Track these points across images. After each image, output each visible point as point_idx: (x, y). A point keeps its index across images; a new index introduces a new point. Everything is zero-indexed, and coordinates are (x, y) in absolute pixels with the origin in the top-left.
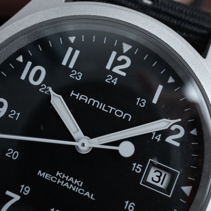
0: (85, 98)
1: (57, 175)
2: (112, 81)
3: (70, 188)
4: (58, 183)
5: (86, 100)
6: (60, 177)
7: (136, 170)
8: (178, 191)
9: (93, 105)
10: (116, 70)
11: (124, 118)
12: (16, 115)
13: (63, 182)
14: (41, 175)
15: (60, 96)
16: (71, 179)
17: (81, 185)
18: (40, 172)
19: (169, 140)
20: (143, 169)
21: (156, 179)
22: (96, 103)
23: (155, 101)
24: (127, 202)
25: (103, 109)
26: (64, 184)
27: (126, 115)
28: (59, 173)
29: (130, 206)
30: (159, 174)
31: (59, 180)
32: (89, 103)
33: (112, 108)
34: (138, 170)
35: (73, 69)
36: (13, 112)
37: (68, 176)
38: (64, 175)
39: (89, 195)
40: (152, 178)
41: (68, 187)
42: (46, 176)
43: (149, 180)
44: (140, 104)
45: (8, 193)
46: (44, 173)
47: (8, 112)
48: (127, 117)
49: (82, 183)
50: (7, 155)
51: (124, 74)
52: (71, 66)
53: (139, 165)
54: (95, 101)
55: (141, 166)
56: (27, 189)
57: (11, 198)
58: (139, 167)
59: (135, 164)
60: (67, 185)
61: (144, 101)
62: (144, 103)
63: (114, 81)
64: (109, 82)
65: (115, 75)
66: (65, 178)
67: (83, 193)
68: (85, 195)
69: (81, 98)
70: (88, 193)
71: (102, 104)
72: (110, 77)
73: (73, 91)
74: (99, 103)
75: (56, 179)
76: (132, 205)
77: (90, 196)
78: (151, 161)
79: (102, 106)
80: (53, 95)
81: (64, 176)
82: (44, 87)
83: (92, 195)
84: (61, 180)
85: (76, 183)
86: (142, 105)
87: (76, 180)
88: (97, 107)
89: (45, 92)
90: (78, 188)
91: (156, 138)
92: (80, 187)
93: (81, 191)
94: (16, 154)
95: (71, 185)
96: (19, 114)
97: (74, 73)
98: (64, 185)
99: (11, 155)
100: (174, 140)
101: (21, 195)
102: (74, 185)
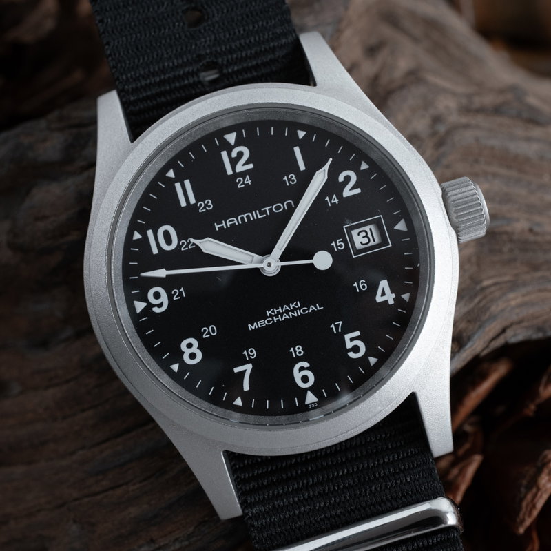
0: (233, 220)
1: (268, 315)
2: (246, 182)
3: (291, 317)
4: (276, 321)
5: (236, 222)
6: (273, 314)
7: (339, 248)
8: (396, 235)
9: (246, 221)
10: (240, 168)
11: (286, 208)
12: (181, 293)
13: (280, 316)
14: (253, 328)
15: (208, 238)
17: (299, 306)
18: (250, 326)
19: (347, 193)
20: (345, 241)
21: (366, 240)
22: (248, 217)
23: (302, 167)
24: (355, 284)
25: (259, 217)
27: (287, 204)
28: (269, 312)
29: (361, 286)
30: (364, 234)
31: (274, 318)
32: (240, 222)
33: (267, 209)
34: (341, 246)
35: (197, 202)
36: (175, 293)
37: (280, 308)
39: (314, 308)
40: (361, 243)
41: (289, 318)
42: (259, 324)
43: (359, 246)
44: (291, 182)
45: (237, 370)
46: (255, 324)
47: (170, 297)
49: (298, 302)
50: (204, 337)
51: (251, 166)
52: (193, 201)
53: (338, 241)
54: (245, 216)
55: (341, 240)
56: (252, 352)
57: (244, 372)
58: (339, 242)
59: (333, 244)
60: (285, 316)
61: (292, 177)
62: (294, 178)
64: (243, 186)
65: (243, 174)
66: (278, 312)
67: (307, 311)
68: (310, 311)
69: (228, 224)
70: (312, 306)
71: (254, 212)
72: (240, 181)
73: (215, 224)
74: (250, 214)
75: (271, 319)
76: (362, 283)
77: (316, 307)
78: (346, 227)
79: (256, 215)
80: (200, 243)
81: (275, 310)
82: (183, 243)
83: (317, 305)
84: (277, 316)
85: (293, 307)
86: (293, 181)
87: (291, 304)
88: (252, 219)
89: (190, 247)
90: (298, 310)
91: (333, 202)
92: (300, 309)
93: (304, 311)
94: (212, 328)
95: (290, 313)
96: (182, 290)
97: (201, 205)
98: (283, 319)
99: (209, 333)
100: (352, 189)
101: (250, 361)
102: (292, 311)
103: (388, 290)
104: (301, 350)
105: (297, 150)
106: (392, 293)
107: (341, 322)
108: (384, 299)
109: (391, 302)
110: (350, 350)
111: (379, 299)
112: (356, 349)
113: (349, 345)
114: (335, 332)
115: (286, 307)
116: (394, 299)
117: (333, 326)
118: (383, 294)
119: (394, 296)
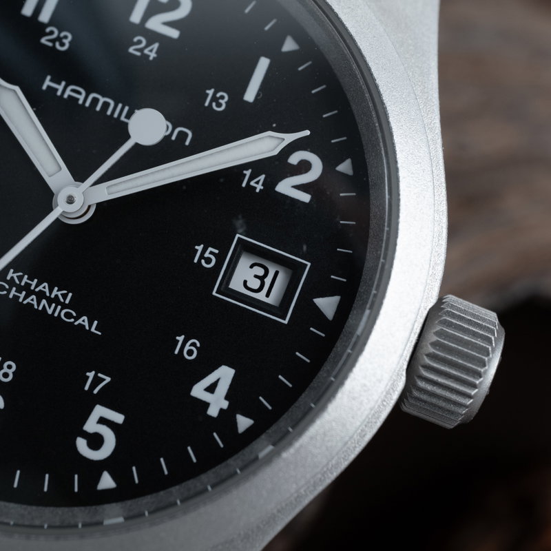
0: (80, 93)
1: (8, 278)
2: (146, 51)
3: (40, 308)
4: (11, 296)
5: (81, 98)
6: (18, 282)
7: (203, 261)
9: (98, 108)
10: (156, 24)
11: (173, 138)
13: (24, 293)
15: (17, 89)
16: (44, 288)
17: (67, 302)
19: (286, 187)
20: (220, 258)
21: (255, 284)
22: (106, 105)
23: (250, 95)
24: (181, 339)
25: (123, 118)
26: (24, 299)
27: (180, 132)
28: (14, 273)
29: (187, 348)
30: (261, 272)
31: (14, 289)
32: (87, 104)
34: (208, 261)
35: (51, 23)
37: (36, 280)
38: (26, 276)
39: (86, 324)
40: (245, 282)
41: (36, 307)
43: (236, 284)
44: (214, 104)
48: (182, 136)
49: (70, 295)
51: (174, 33)
52: (45, 17)
53: (210, 249)
54: (102, 100)
55: (217, 251)
58: (211, 253)
59: (200, 248)
60: (32, 300)
61: (222, 97)
62: (223, 102)
63: (151, 51)
64: (138, 54)
65: (153, 37)
66: (28, 285)
67: (72, 320)
68: (76, 323)
69: (68, 93)
70: (85, 318)
71: (120, 106)
72: (139, 42)
73: (49, 78)
74: (112, 103)
75: (7, 287)
76: (193, 344)
77: (90, 325)
78: (239, 238)
79: (120, 112)
81: (25, 279)
83: (96, 323)
84: (19, 290)
85: (56, 296)
86: (219, 105)
87: (56, 288)
88: (109, 113)
90: (59, 307)
91: (252, 183)
92: (64, 306)
93: (68, 315)
95: (44, 302)
97: (52, 33)
98: (25, 302)
100: (298, 187)
102: (50, 301)
103: (223, 388)
104: (10, 372)
105: (263, 64)
106: (227, 398)
107: (108, 379)
108: (206, 397)
109: (213, 412)
110: (86, 435)
111: (198, 391)
112: (96, 441)
113: (91, 426)
114: (87, 388)
115: (44, 287)
116: (221, 410)
117: (91, 375)
118: (211, 389)
119: (225, 404)
